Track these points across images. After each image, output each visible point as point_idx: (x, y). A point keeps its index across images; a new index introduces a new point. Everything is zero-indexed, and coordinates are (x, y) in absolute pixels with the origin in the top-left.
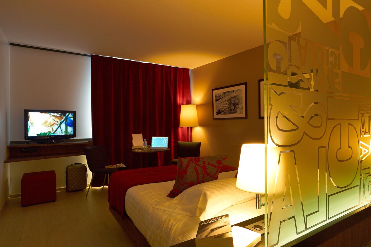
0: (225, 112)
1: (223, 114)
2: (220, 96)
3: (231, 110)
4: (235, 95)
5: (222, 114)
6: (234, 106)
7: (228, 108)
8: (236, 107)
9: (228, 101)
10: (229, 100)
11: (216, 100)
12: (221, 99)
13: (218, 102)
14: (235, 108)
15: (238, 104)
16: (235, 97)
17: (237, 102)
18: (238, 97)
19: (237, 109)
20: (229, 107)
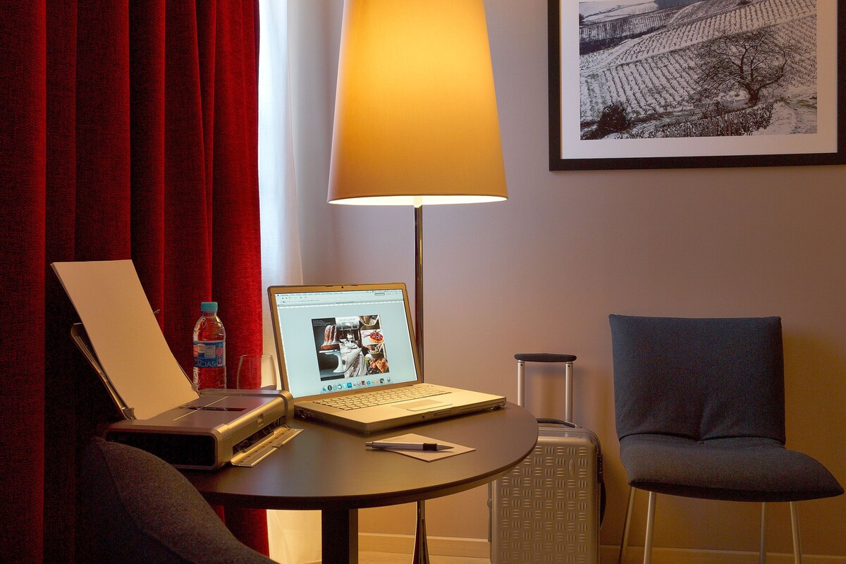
0: (667, 120)
1: (652, 135)
2: (625, 20)
3: (720, 109)
4: (757, 24)
5: (640, 135)
6: (747, 87)
7: (696, 100)
8: (764, 92)
9: (701, 56)
10: (707, 49)
11: (587, 48)
12: (630, 43)
13: (602, 59)
14: (754, 98)
15: (778, 76)
16: (757, 38)
17: (776, 63)
18: (781, 39)
19: (769, 108)
20: (705, 93)
